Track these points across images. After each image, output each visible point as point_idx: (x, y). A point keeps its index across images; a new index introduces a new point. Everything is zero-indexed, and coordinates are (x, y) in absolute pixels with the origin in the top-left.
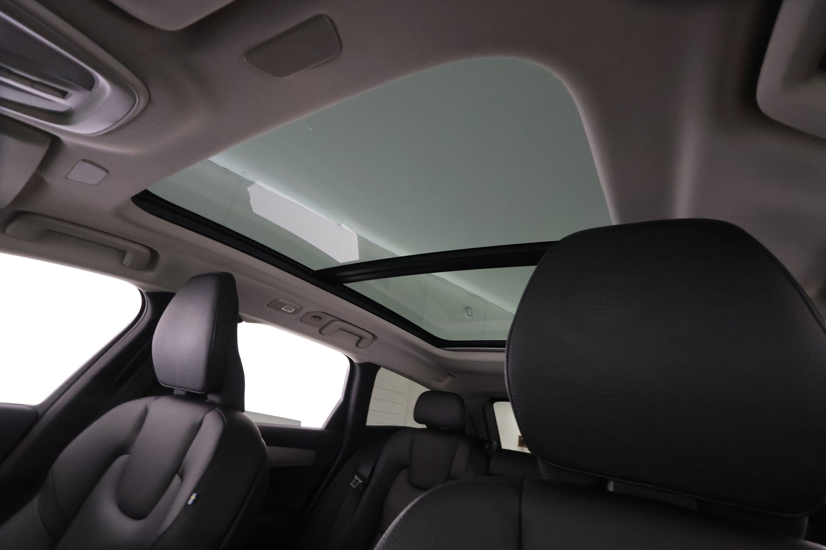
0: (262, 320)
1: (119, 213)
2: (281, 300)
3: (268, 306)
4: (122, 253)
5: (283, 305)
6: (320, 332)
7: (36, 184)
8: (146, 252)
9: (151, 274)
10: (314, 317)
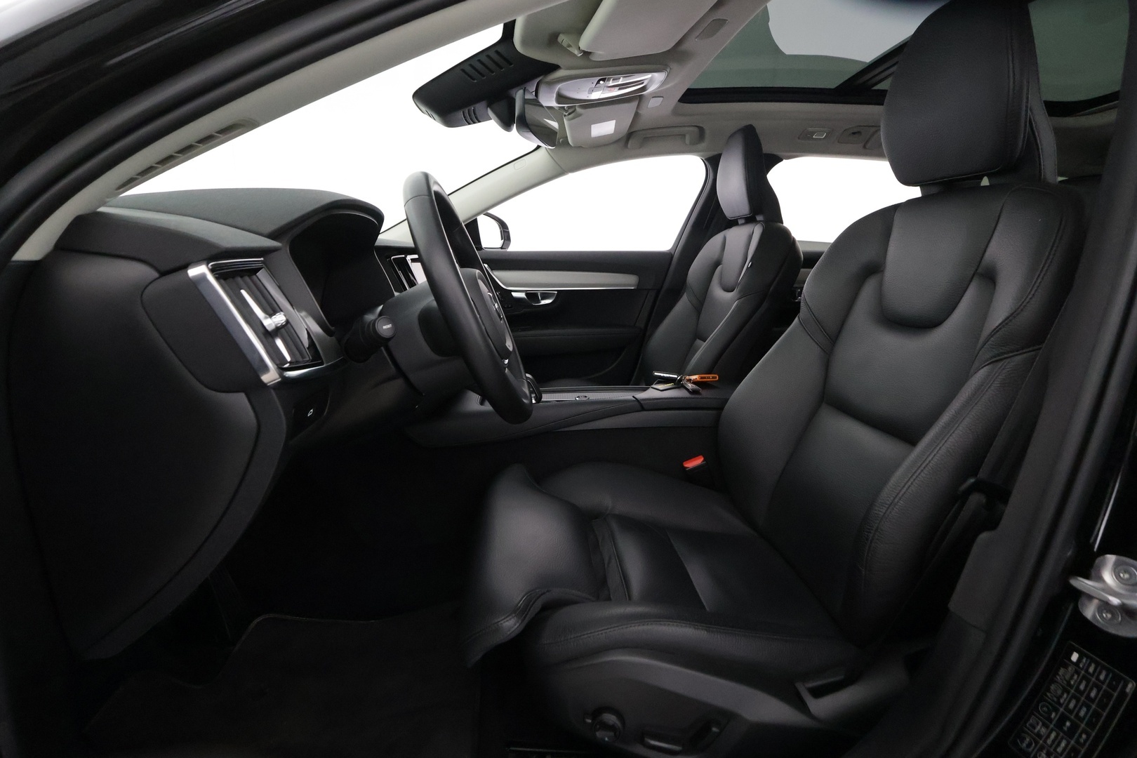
0: (798, 154)
1: (675, 112)
2: (810, 129)
3: (799, 138)
4: (683, 136)
5: (813, 133)
6: (864, 147)
7: (637, 115)
8: (696, 130)
9: (703, 145)
10: (854, 133)
